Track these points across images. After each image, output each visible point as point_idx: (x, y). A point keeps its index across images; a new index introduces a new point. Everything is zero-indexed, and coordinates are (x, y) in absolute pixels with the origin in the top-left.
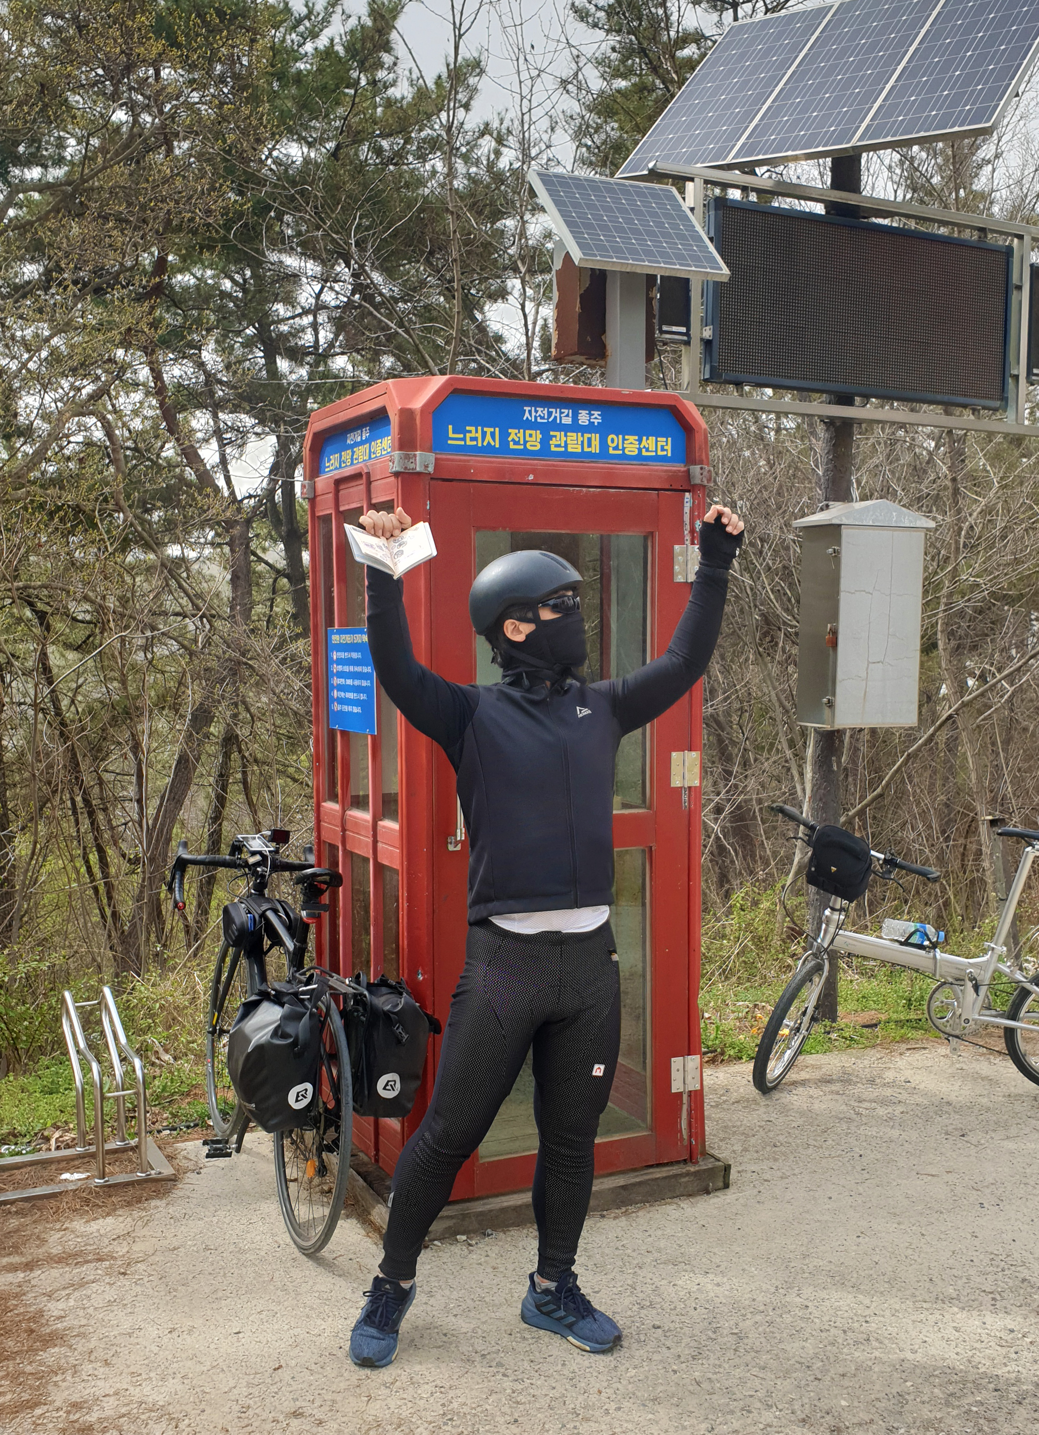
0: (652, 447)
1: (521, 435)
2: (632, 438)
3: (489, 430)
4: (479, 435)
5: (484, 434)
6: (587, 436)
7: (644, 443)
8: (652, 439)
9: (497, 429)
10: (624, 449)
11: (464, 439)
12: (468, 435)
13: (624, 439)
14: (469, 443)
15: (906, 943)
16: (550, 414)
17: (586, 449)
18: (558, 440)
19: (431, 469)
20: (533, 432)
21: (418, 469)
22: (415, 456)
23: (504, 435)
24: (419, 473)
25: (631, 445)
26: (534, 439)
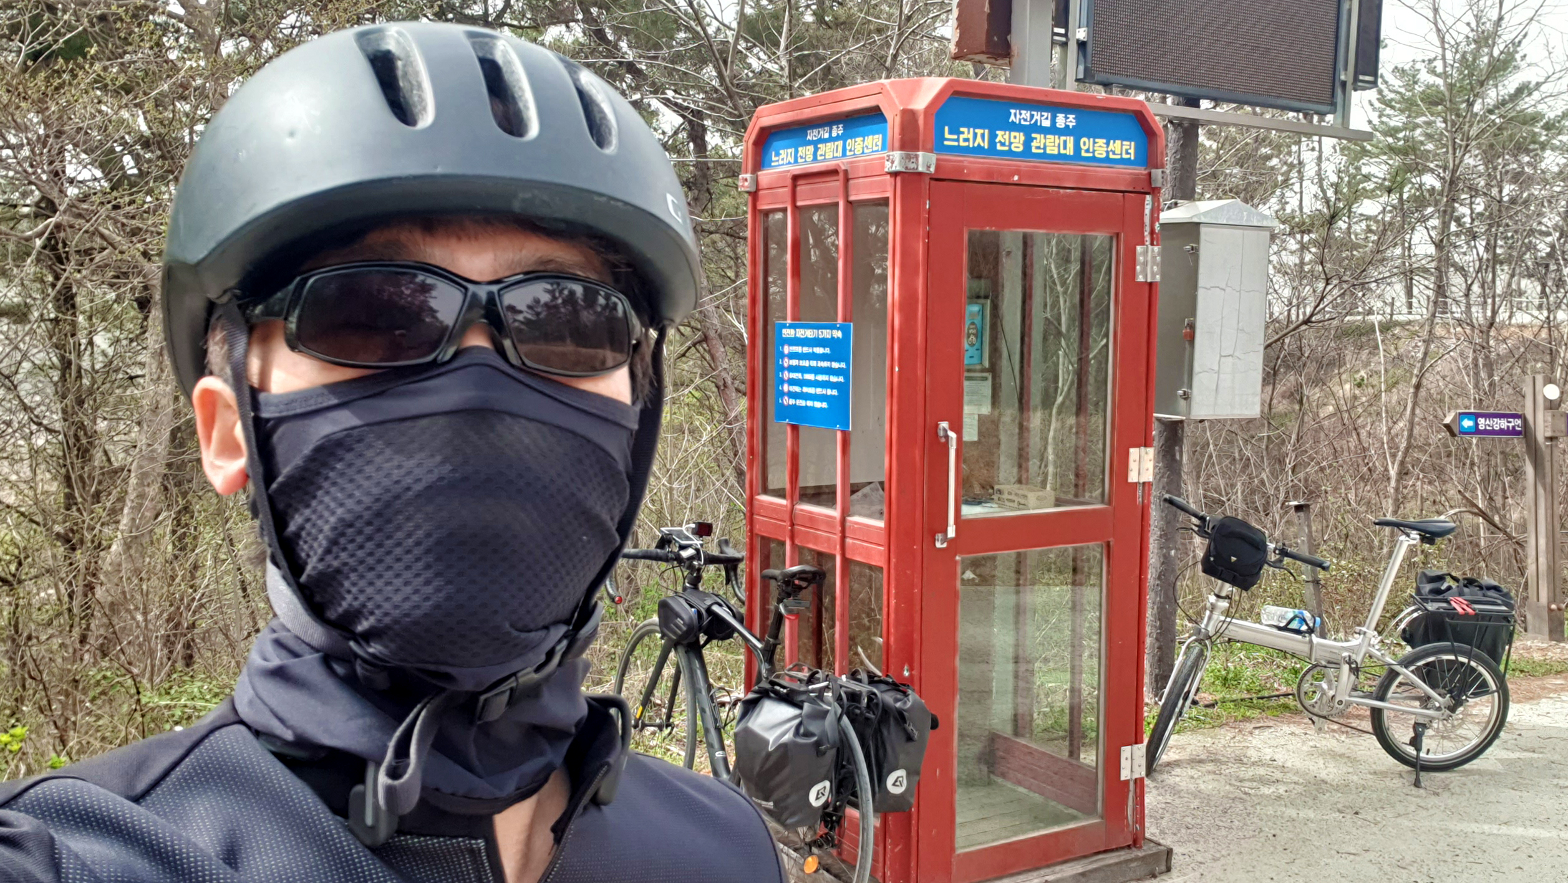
0: (1118, 151)
1: (1007, 137)
2: (1101, 142)
3: (979, 131)
4: (971, 136)
5: (975, 135)
6: (1063, 138)
7: (1111, 147)
8: (1118, 142)
9: (986, 131)
10: (1094, 151)
11: (958, 140)
12: (962, 137)
13: (1094, 143)
14: (962, 144)
15: (1285, 629)
16: (1032, 116)
17: (1062, 152)
18: (1039, 140)
19: (932, 169)
20: (1017, 134)
21: (920, 169)
22: (917, 157)
23: (993, 136)
24: (920, 174)
25: (1099, 148)
26: (1017, 141)
